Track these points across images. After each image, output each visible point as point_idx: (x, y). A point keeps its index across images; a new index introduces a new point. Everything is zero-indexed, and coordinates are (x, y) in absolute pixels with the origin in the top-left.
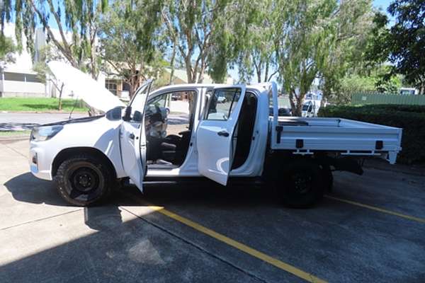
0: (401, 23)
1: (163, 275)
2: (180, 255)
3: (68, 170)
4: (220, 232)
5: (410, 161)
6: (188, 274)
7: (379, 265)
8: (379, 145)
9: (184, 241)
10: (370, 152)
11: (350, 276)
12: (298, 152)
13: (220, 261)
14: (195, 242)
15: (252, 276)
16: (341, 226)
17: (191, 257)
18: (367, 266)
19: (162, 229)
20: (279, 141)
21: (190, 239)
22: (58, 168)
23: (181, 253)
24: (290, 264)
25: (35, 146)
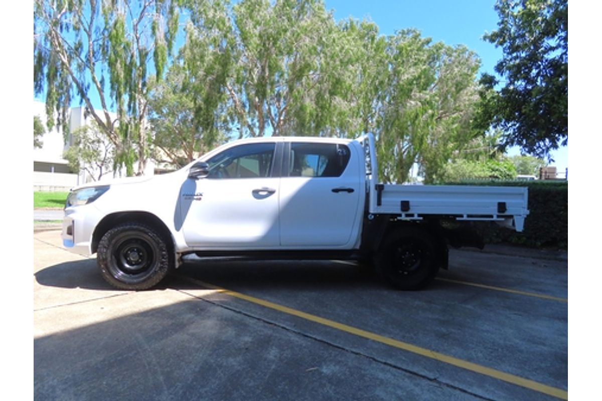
0: (512, 83)
1: (240, 354)
2: (261, 335)
3: (114, 241)
4: (311, 313)
5: (539, 244)
6: (273, 353)
7: (517, 341)
8: (502, 207)
9: (265, 322)
10: (491, 216)
11: (481, 352)
12: (403, 218)
13: (314, 341)
14: (279, 322)
15: (357, 354)
16: (464, 306)
17: (276, 337)
18: (502, 342)
19: (234, 311)
20: (379, 203)
21: (272, 320)
22: (100, 239)
23: (262, 334)
24: (404, 342)
25: (72, 212)
